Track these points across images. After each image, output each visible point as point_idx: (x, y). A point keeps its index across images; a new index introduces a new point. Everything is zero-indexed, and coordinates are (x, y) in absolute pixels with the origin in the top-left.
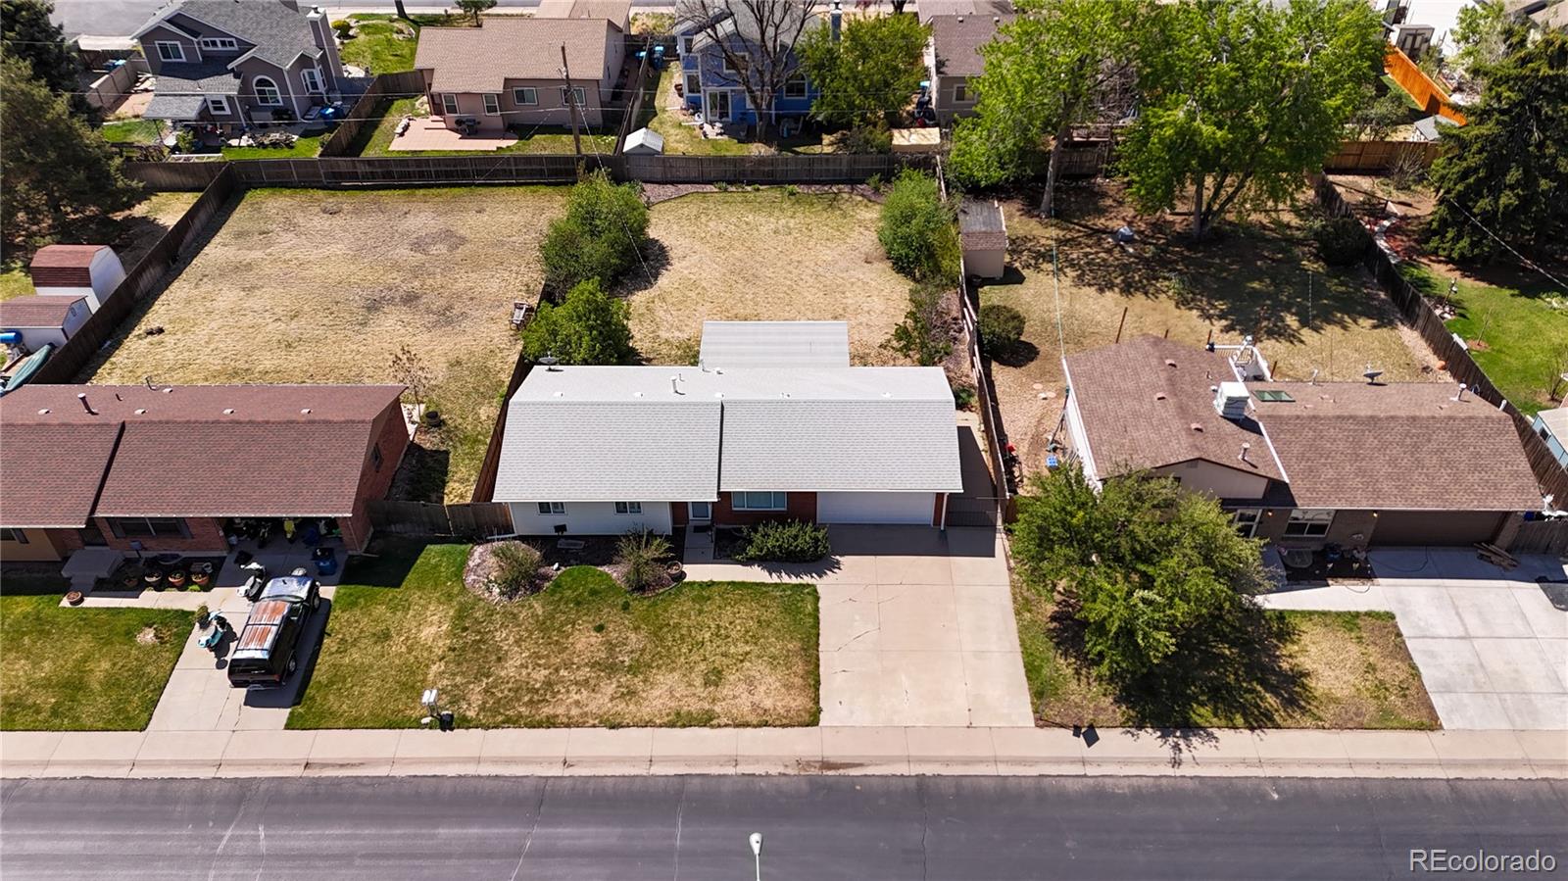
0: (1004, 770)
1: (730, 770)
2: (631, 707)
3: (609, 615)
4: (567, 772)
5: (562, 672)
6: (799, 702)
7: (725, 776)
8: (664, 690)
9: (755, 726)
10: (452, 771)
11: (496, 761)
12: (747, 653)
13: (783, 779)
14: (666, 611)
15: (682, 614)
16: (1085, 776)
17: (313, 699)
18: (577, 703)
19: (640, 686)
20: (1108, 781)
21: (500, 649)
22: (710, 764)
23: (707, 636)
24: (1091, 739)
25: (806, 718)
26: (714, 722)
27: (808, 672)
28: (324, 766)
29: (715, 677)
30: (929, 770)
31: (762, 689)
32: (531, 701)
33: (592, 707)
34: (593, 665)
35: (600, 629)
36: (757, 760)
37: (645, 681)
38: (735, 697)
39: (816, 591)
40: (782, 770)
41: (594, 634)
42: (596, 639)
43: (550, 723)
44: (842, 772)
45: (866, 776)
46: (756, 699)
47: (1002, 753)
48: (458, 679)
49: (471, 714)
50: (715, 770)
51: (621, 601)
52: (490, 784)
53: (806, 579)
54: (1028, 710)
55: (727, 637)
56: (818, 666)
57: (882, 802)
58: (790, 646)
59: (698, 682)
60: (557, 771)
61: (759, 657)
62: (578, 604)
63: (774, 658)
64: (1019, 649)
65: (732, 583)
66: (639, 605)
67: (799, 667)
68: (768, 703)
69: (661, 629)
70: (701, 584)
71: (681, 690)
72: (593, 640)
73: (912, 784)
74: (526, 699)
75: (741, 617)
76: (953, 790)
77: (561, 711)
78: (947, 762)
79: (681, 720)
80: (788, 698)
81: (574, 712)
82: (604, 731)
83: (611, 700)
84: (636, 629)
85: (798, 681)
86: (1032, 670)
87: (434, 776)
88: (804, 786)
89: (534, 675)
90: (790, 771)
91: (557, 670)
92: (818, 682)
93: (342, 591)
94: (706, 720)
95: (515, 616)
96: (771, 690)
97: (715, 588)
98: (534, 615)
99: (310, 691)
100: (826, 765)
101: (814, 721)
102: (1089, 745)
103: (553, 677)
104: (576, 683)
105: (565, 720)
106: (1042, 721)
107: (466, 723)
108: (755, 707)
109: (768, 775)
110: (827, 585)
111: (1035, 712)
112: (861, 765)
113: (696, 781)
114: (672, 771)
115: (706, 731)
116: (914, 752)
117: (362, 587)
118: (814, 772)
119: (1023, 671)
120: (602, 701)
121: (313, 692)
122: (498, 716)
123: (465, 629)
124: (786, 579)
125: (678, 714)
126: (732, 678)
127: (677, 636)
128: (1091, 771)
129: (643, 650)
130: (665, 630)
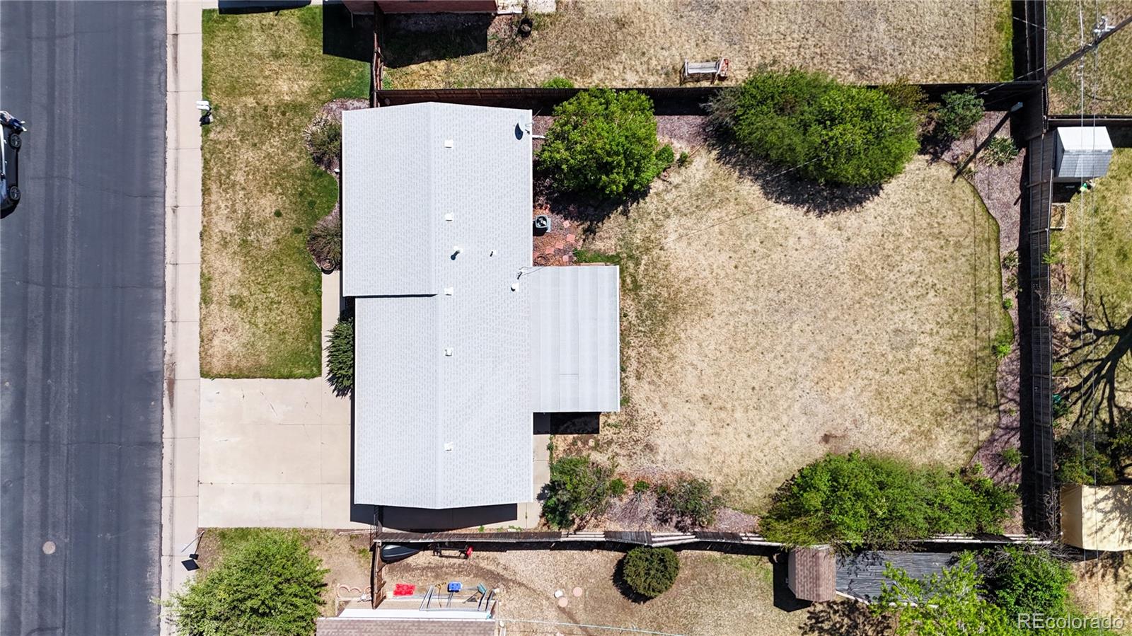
0: (166, 502)
1: (168, 318)
2: (216, 246)
3: (291, 219)
4: (169, 211)
5: (242, 193)
6: (217, 365)
7: (164, 314)
8: (230, 270)
9: (200, 333)
10: (170, 133)
11: (177, 161)
12: (257, 326)
13: (160, 354)
14: (295, 261)
15: (292, 274)
16: (161, 555)
17: (225, 21)
18: (219, 208)
19: (231, 250)
20: (156, 570)
21: (263, 143)
22: (173, 304)
23: (272, 295)
24: (190, 565)
25: (206, 368)
26: (203, 305)
27: (241, 370)
28: (175, 47)
29: (237, 302)
30: (166, 451)
31: (228, 338)
32: (221, 175)
33: (216, 219)
34: (248, 215)
35: (278, 214)
36: (174, 335)
37: (235, 253)
38: (221, 318)
39: (314, 377)
40: (168, 352)
41: (273, 210)
42: (269, 212)
43: (206, 191)
44: (166, 393)
45: (163, 409)
46: (220, 334)
47: (177, 502)
48: (240, 119)
49: (212, 135)
50: (168, 308)
51: (303, 227)
52: (159, 160)
53: (325, 370)
54: (212, 525)
55: (270, 310)
56: (248, 377)
57: (142, 418)
58: (263, 357)
59: (234, 292)
60: (169, 202)
61: (254, 334)
62: (301, 194)
63: (253, 346)
64: (262, 526)
65: (319, 311)
66: (298, 241)
67: (245, 364)
68: (216, 342)
69: (279, 259)
70: (319, 287)
71: (228, 279)
72: (268, 210)
73: (155, 439)
74: (223, 171)
75: (289, 317)
76: (150, 465)
77: (214, 197)
78: (172, 464)
79: (206, 281)
80: (219, 356)
81: (213, 206)
82: (200, 229)
83: (220, 231)
84: (278, 242)
85: (234, 363)
86: (243, 534)
87: (166, 122)
88: (154, 368)
89: (240, 173)
90: (167, 358)
91: (244, 189)
92: (234, 377)
93: (318, 10)
94: (205, 300)
95: (291, 148)
96: (227, 345)
97: (315, 298)
98: (292, 162)
99: (230, 18)
100: (172, 383)
101: (205, 374)
102: (184, 563)
103: (238, 187)
104: (233, 205)
105: (207, 201)
106: (203, 534)
107: (206, 132)
108: (214, 333)
109: (164, 343)
110: (322, 383)
111: (209, 530)
112: (172, 405)
113: (160, 296)
114: (168, 279)
115: (198, 299)
116: (178, 442)
117: (321, 24)
118: (167, 374)
119: (244, 526)
120: (224, 226)
121: (228, 19)
122: (210, 153)
123: (284, 114)
124: (325, 354)
125: (209, 279)
126: (236, 315)
127: (272, 273)
128: (165, 560)
129: (260, 249)
130: (277, 263)
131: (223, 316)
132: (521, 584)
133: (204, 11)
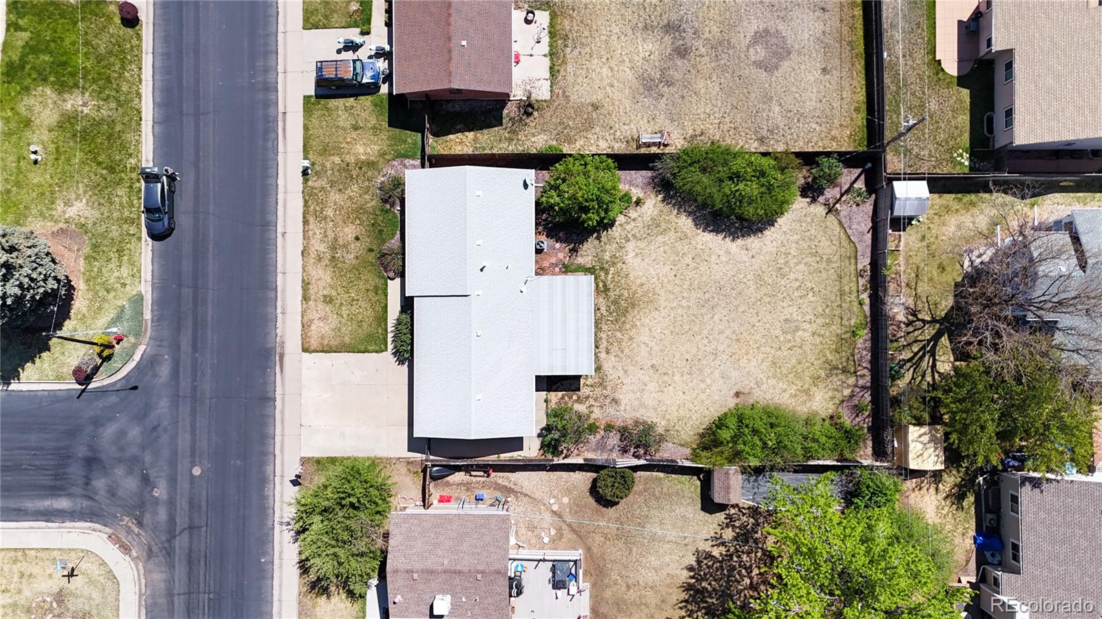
0: (278, 439)
1: (279, 311)
2: (313, 261)
3: (366, 242)
4: (279, 235)
5: (331, 224)
6: (314, 343)
7: (276, 308)
8: (323, 277)
9: (302, 321)
10: (281, 181)
11: (285, 200)
12: (342, 316)
13: (274, 335)
14: (369, 271)
15: (367, 281)
16: (275, 476)
17: (319, 103)
18: (315, 234)
19: (323, 264)
20: (272, 486)
21: (346, 189)
22: (283, 301)
23: (353, 295)
24: (295, 483)
25: (306, 346)
26: (304, 302)
27: (331, 347)
28: (284, 121)
29: (328, 300)
30: (278, 403)
31: (322, 324)
32: (316, 211)
33: (313, 241)
34: (336, 239)
35: (357, 238)
36: (284, 323)
37: (326, 265)
38: (317, 311)
39: (382, 351)
40: (279, 334)
41: (354, 236)
42: (351, 237)
43: (306, 222)
44: (278, 363)
45: (275, 374)
46: (316, 322)
47: (286, 439)
48: (329, 172)
49: (310, 183)
50: (279, 303)
51: (375, 247)
52: (272, 200)
53: (390, 346)
54: (310, 455)
55: (352, 305)
56: (336, 352)
57: (261, 381)
58: (346, 338)
59: (326, 292)
60: (280, 229)
61: (340, 322)
62: (373, 225)
63: (339, 330)
64: (346, 456)
65: (386, 306)
66: (371, 257)
67: (333, 343)
68: (313, 327)
69: (357, 270)
70: (386, 289)
71: (321, 284)
72: (350, 236)
73: (270, 395)
74: (317, 208)
75: (365, 311)
76: (267, 413)
77: (311, 227)
78: (282, 412)
79: (306, 285)
80: (316, 337)
81: (310, 233)
82: (302, 248)
83: (316, 250)
84: (357, 258)
85: (326, 342)
86: (333, 460)
87: (278, 174)
88: (270, 345)
89: (330, 210)
90: (278, 339)
91: (333, 221)
92: (326, 352)
93: (384, 97)
94: (305, 298)
95: (366, 193)
96: (320, 331)
97: (383, 296)
98: (366, 203)
99: (323, 101)
100: (282, 356)
101: (305, 350)
102: (291, 481)
103: (328, 220)
104: (325, 232)
105: (306, 229)
106: (304, 461)
107: (306, 181)
108: (311, 321)
109: (276, 328)
110: (388, 357)
111: (309, 458)
112: (282, 372)
113: (273, 296)
114: (279, 283)
115: (300, 298)
116: (287, 397)
117: (387, 107)
118: (278, 350)
119: (333, 456)
120: (318, 246)
121: (322, 103)
122: (309, 196)
123: (360, 168)
124: (390, 336)
125: (308, 284)
126: (327, 309)
127: (353, 279)
128: (277, 479)
129: (344, 263)
130: (357, 272)
131: (318, 310)
132: (526, 495)
133: (305, 97)
